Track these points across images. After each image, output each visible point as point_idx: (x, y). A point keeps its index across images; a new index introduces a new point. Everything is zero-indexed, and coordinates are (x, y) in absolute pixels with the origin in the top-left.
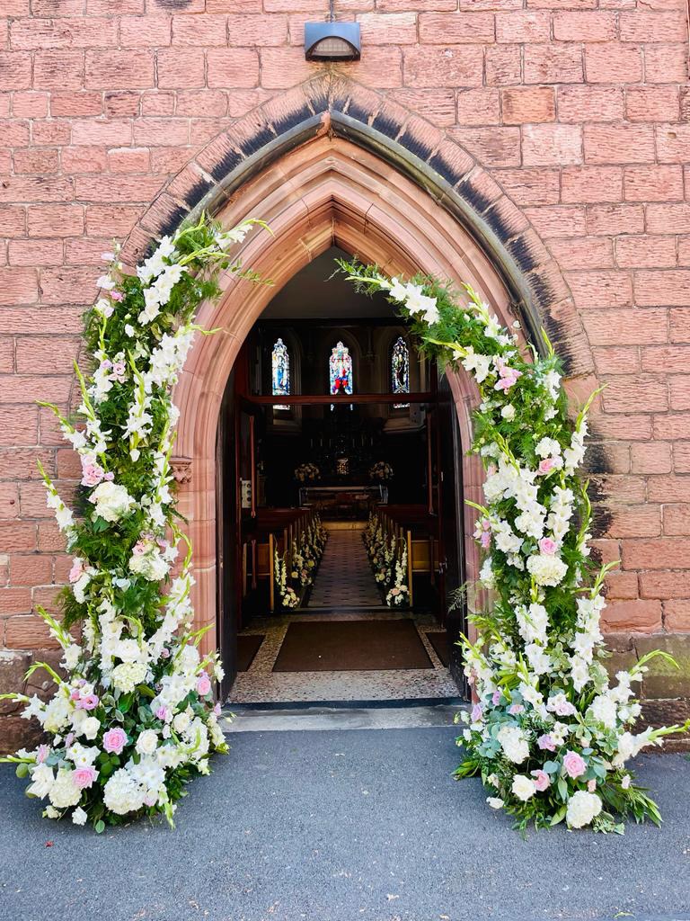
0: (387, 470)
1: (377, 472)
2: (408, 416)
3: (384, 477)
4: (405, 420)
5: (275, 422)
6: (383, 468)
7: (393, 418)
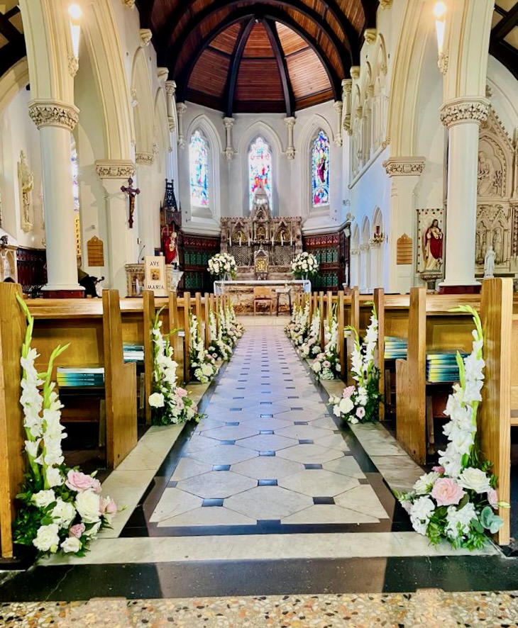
0: (310, 261)
1: (300, 263)
2: (327, 215)
3: (308, 268)
4: (325, 219)
5: (193, 219)
6: (307, 258)
7: (312, 217)
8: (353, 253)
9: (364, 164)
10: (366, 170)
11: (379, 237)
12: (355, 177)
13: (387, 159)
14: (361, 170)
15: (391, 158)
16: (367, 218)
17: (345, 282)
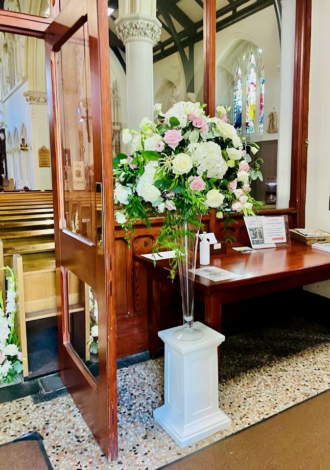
8: (8, 152)
9: (11, 88)
10: (13, 93)
11: (24, 146)
12: (5, 95)
13: (27, 91)
14: (10, 92)
15: (29, 91)
16: (16, 129)
17: (4, 174)
